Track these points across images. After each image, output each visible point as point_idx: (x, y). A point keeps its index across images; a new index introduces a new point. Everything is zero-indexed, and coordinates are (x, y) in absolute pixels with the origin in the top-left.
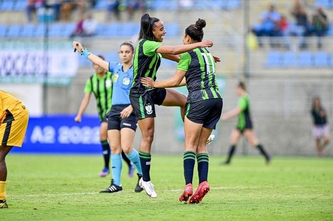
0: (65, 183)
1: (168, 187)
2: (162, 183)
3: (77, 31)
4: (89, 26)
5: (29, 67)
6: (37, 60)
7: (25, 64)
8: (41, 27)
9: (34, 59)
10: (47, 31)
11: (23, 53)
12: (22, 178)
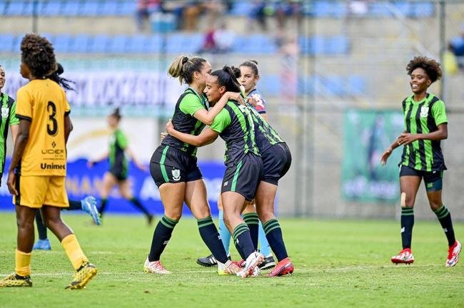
0: (189, 256)
1: (332, 264)
2: (323, 257)
3: (206, 46)
4: (222, 38)
5: (139, 95)
6: (150, 84)
7: (133, 90)
8: (157, 39)
9: (146, 83)
10: (164, 44)
11: (130, 74)
12: (128, 249)
